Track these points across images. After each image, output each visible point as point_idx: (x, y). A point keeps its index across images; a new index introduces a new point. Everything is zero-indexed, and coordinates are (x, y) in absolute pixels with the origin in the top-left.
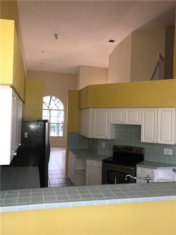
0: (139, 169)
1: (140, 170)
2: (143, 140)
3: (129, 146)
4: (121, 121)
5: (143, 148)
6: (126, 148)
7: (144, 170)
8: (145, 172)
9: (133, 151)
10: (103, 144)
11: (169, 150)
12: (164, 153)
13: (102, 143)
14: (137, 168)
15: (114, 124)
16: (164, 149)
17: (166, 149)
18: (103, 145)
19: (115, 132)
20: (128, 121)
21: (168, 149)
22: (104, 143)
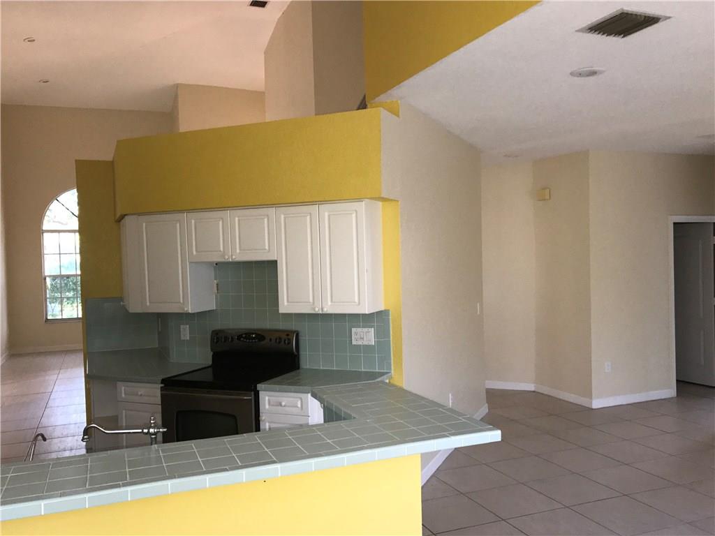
0: (267, 398)
1: (269, 401)
2: (285, 306)
3: (254, 330)
4: (220, 251)
5: (293, 332)
6: (246, 335)
7: (280, 399)
8: (283, 404)
9: (267, 341)
10: (185, 329)
11: (365, 330)
12: (354, 342)
13: (182, 326)
14: (262, 394)
15: (213, 263)
16: (354, 330)
17: (359, 330)
18: (185, 332)
19: (216, 289)
20: (240, 250)
21: (364, 327)
22: (188, 326)
